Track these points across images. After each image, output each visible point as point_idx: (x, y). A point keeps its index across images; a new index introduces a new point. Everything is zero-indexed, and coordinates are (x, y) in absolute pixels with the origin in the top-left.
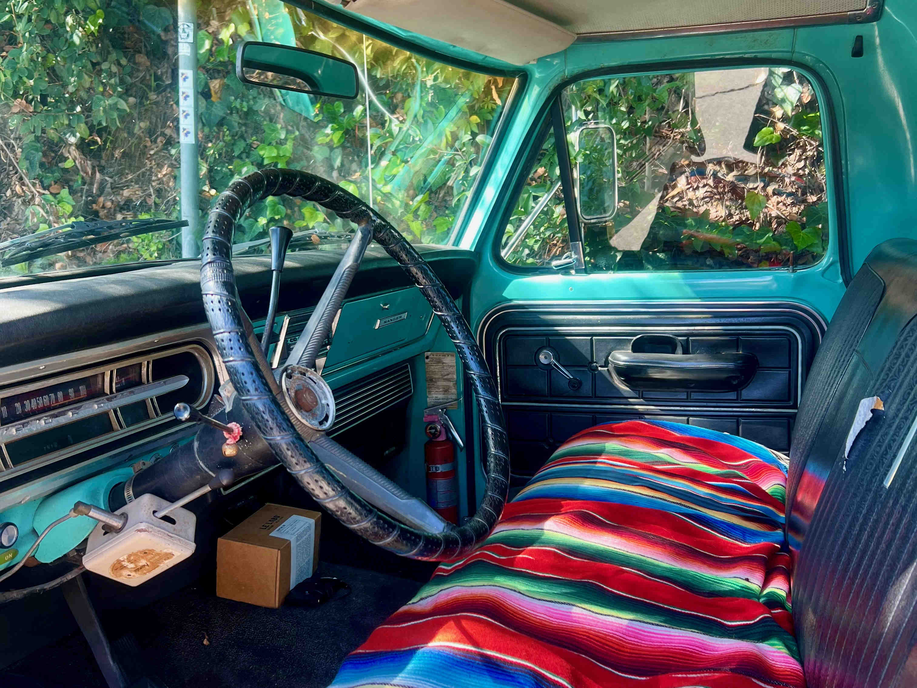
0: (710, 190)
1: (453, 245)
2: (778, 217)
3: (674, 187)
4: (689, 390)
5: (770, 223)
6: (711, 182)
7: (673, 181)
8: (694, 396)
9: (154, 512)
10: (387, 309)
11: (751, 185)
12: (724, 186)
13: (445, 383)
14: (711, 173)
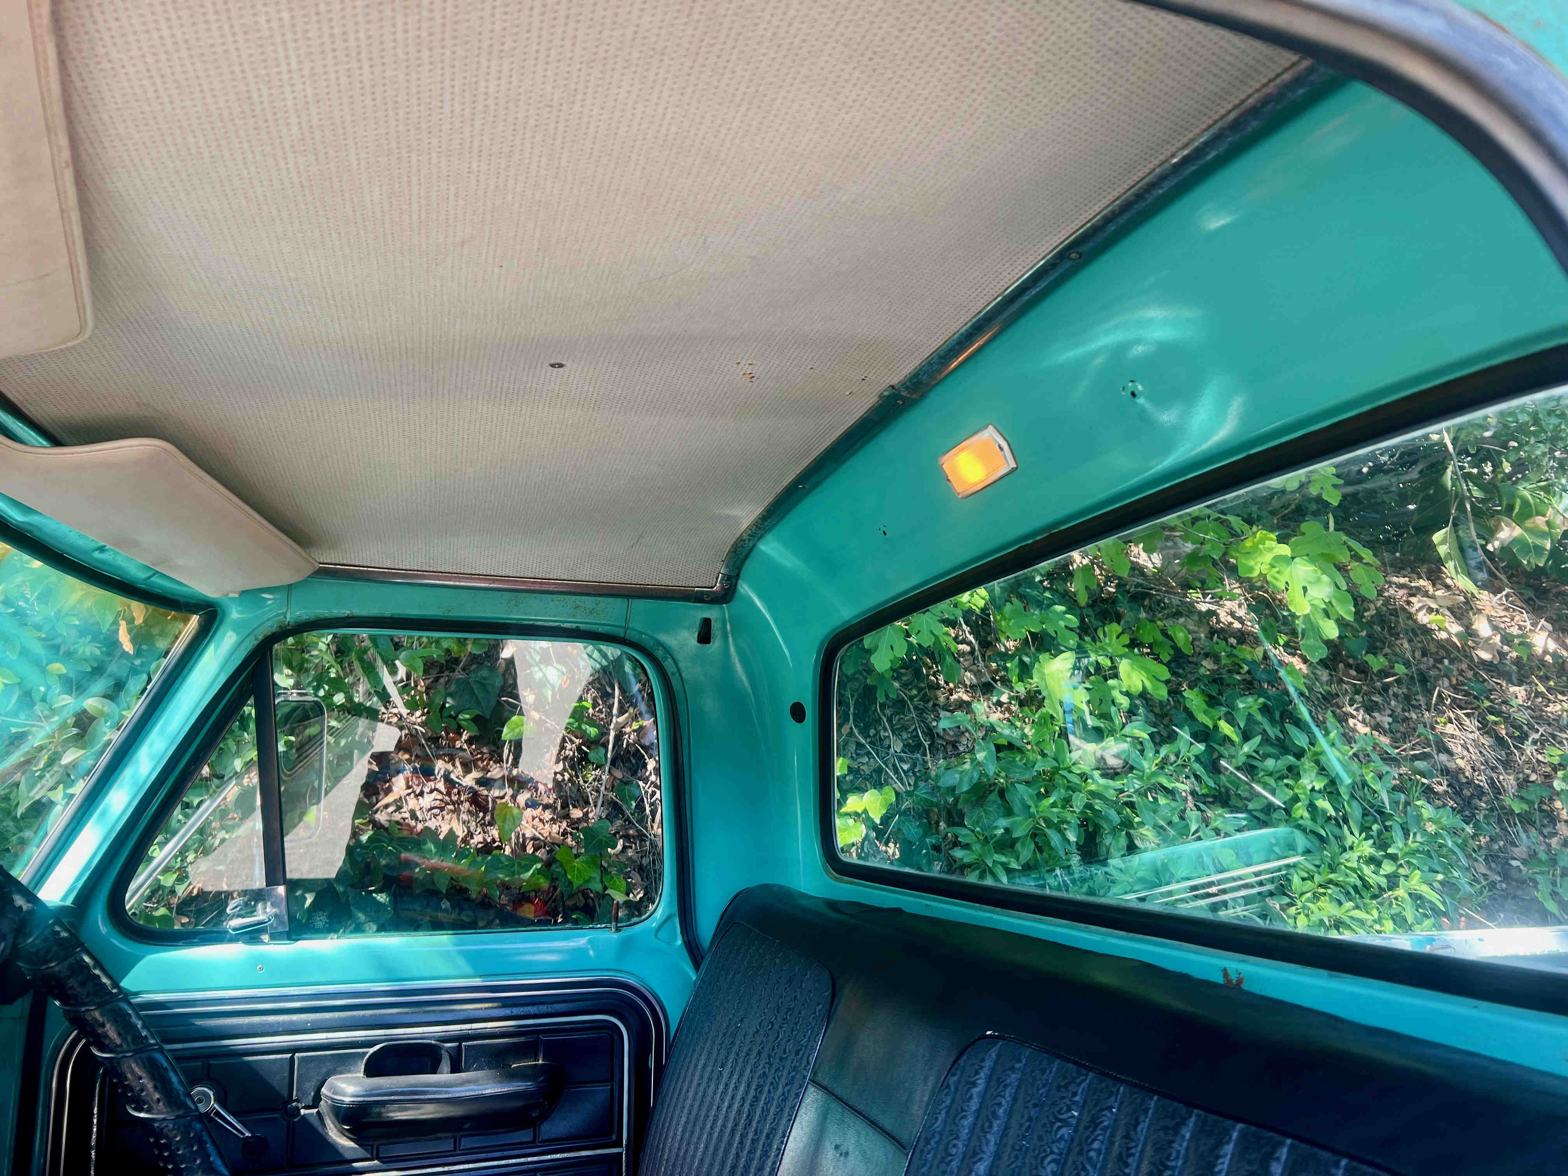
0: (440, 797)
2: (534, 838)
3: (389, 791)
4: (458, 1135)
5: (524, 847)
6: (441, 786)
7: (386, 782)
8: (466, 1143)
11: (496, 793)
12: (459, 793)
14: (442, 772)
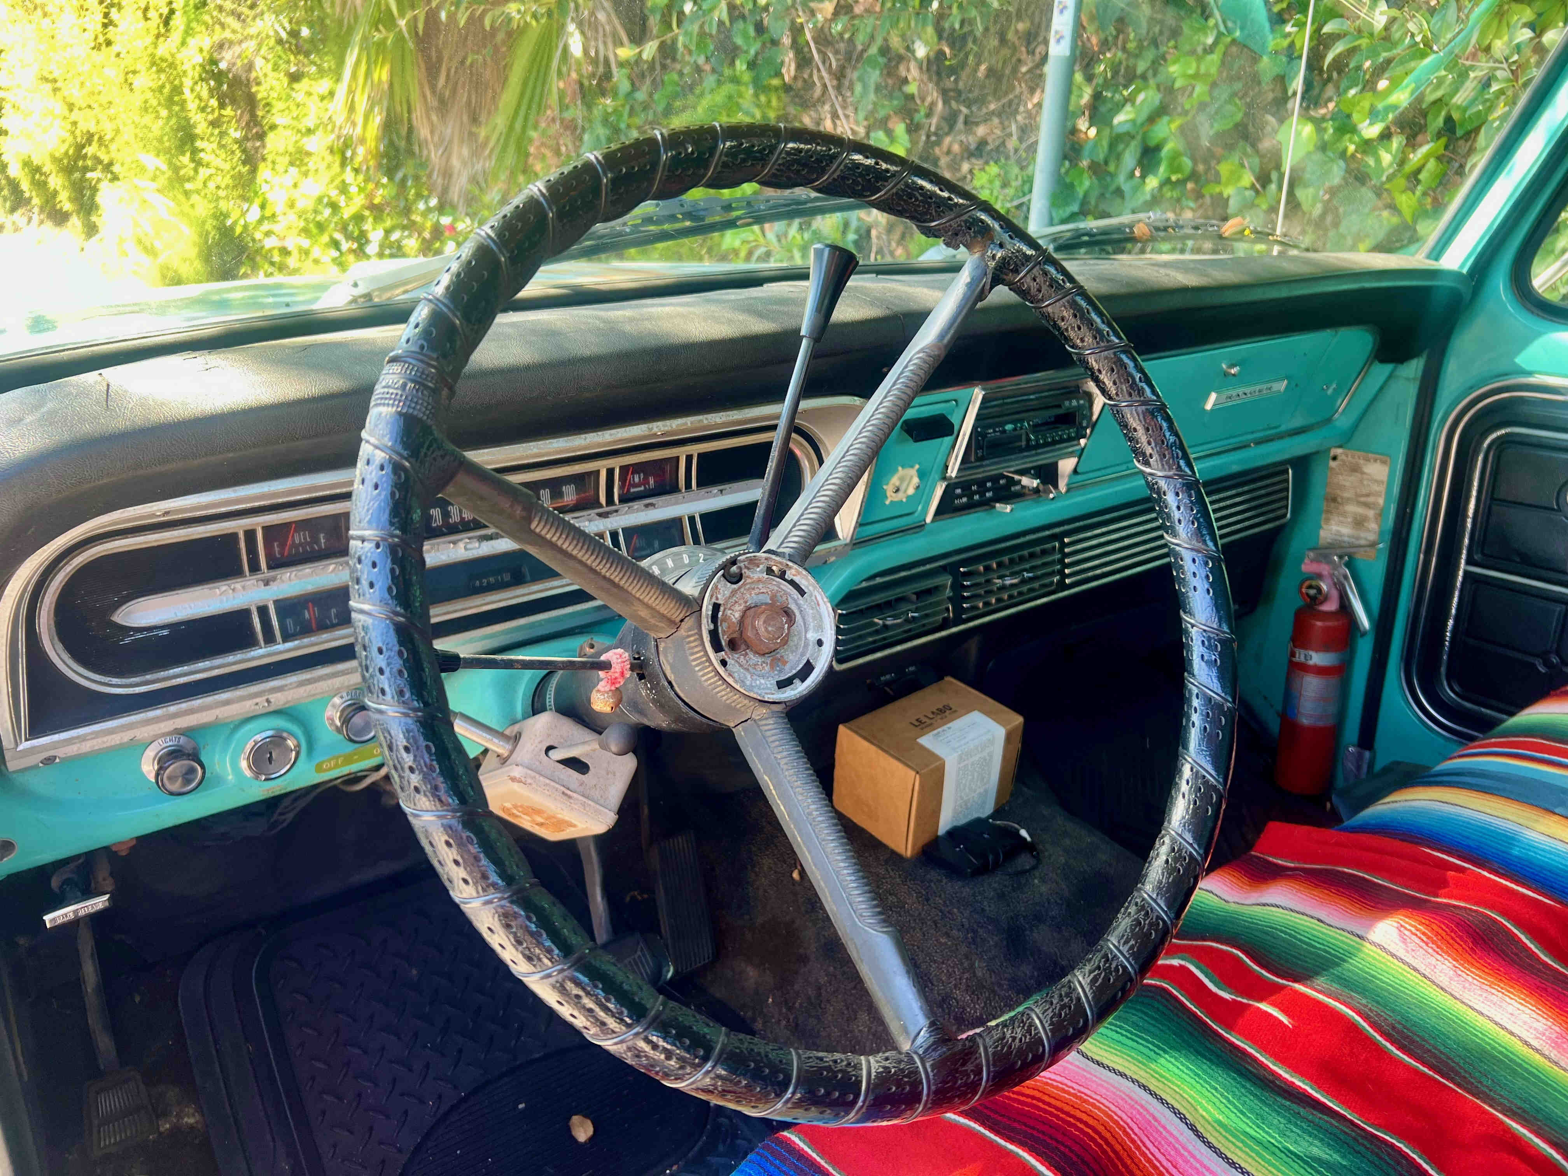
1: (1428, 257)
9: (550, 748)
10: (1234, 375)
13: (1360, 510)
